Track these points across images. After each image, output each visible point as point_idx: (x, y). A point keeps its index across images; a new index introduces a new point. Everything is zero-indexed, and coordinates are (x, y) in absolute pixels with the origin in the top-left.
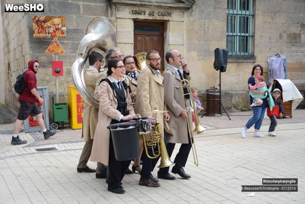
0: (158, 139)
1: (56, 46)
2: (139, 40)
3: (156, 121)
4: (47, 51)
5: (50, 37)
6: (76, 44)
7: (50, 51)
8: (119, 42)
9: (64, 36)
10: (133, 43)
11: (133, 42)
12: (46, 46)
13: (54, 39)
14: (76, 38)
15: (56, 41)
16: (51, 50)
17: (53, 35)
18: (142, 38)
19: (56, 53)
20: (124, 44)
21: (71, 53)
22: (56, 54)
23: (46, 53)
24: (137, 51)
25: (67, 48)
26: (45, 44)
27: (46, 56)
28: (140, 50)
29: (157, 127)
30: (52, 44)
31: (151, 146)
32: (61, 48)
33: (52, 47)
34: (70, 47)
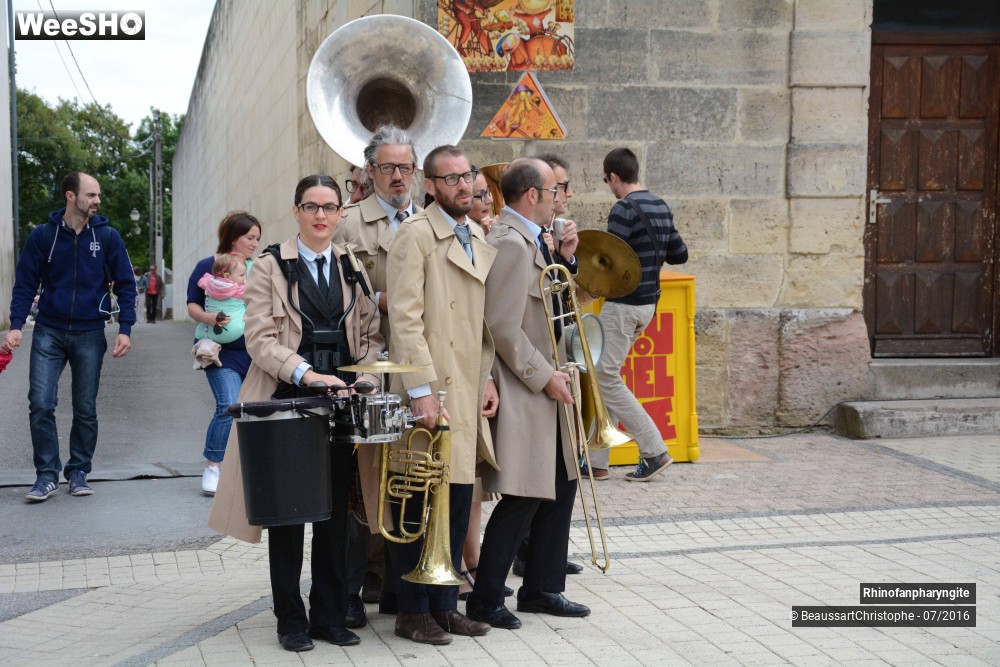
0: (429, 482)
1: (529, 107)
2: (894, 69)
3: (439, 419)
4: (491, 127)
5: (504, 70)
6: (612, 95)
7: (503, 128)
8: (802, 82)
9: (564, 62)
10: (868, 84)
11: (866, 80)
12: (488, 109)
13: (524, 75)
14: (612, 70)
15: (531, 86)
16: (508, 124)
17: (519, 61)
18: (908, 61)
19: (531, 135)
20: (824, 91)
21: (590, 135)
22: (528, 142)
23: (489, 138)
24: (883, 118)
25: (573, 115)
26: (485, 98)
27: (485, 148)
28: (896, 113)
29: (437, 438)
30: (512, 98)
31: (400, 500)
32: (553, 115)
33: (512, 110)
34: (587, 109)
